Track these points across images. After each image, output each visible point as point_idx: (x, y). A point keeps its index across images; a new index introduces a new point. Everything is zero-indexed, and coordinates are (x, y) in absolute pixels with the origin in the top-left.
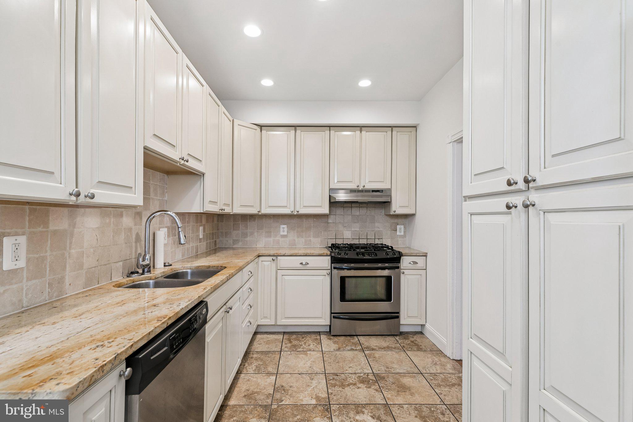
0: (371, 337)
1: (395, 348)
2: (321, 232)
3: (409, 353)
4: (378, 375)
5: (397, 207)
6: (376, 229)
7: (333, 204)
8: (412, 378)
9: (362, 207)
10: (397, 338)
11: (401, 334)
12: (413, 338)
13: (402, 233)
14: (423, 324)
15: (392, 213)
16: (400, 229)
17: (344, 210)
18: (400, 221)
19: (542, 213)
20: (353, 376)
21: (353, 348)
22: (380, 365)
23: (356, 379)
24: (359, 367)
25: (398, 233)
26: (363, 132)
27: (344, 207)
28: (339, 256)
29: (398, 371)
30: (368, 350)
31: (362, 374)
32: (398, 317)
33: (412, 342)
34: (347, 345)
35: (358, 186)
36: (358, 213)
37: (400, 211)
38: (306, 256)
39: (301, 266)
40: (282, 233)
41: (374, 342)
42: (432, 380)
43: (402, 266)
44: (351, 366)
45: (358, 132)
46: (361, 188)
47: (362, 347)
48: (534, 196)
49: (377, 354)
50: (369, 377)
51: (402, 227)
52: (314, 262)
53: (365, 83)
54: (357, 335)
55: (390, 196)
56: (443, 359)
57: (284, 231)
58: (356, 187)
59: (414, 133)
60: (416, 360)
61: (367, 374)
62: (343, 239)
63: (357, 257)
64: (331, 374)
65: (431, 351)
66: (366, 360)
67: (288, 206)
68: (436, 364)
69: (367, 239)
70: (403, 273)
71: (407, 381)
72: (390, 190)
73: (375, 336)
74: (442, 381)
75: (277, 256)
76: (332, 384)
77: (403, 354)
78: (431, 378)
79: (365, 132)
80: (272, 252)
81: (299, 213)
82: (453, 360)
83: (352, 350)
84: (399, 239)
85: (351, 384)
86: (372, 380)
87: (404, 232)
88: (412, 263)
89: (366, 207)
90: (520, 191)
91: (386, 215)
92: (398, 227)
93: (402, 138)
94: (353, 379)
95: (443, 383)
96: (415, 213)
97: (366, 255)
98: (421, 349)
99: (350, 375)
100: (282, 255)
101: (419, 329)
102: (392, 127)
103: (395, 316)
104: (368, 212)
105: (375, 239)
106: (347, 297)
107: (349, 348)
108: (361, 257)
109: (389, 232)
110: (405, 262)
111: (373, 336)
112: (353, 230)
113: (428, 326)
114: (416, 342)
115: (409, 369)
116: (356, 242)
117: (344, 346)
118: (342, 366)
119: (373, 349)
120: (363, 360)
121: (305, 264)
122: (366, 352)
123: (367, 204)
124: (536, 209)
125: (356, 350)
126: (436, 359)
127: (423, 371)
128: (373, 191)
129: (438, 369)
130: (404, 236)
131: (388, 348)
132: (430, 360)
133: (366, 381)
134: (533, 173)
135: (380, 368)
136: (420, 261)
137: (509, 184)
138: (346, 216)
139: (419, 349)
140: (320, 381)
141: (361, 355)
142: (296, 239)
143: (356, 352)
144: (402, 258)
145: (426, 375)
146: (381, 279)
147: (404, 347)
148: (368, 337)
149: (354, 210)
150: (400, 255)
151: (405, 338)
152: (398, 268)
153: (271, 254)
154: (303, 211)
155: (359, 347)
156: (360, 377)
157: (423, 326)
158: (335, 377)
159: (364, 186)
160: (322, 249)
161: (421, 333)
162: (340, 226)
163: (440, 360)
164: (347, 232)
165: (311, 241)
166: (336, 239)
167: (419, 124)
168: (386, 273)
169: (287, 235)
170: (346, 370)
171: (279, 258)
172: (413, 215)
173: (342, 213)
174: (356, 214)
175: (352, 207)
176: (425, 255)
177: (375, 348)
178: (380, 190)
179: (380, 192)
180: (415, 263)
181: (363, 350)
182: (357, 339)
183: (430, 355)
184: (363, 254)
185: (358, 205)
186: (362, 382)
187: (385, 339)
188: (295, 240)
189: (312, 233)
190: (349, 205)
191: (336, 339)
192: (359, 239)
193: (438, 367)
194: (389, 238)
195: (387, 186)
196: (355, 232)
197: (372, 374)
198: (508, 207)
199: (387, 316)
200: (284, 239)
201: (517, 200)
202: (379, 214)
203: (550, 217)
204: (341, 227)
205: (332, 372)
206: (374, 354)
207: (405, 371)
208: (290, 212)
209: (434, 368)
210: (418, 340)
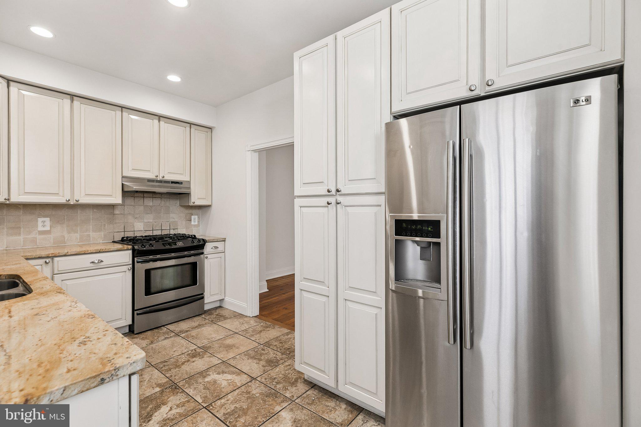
0: (179, 322)
1: (206, 324)
2: (105, 225)
3: (219, 323)
4: (203, 347)
5: (196, 199)
6: (171, 220)
7: (126, 193)
8: (231, 338)
9: (155, 197)
10: (203, 316)
11: (205, 312)
12: (216, 312)
13: (196, 223)
14: (221, 298)
15: (191, 204)
16: (195, 219)
17: (134, 200)
18: (194, 211)
19: (344, 207)
20: (183, 356)
21: (167, 336)
22: (201, 340)
23: (187, 357)
24: (183, 348)
25: (193, 223)
26: (161, 122)
27: (134, 197)
28: (145, 249)
29: (218, 338)
30: (183, 334)
31: (190, 352)
32: (203, 298)
33: (217, 315)
34: (158, 337)
35: (157, 176)
36: (151, 204)
37: (198, 203)
38: (100, 252)
39: (92, 265)
40: (40, 228)
41: (184, 325)
42: (246, 334)
43: (205, 251)
44: (175, 350)
45: (156, 121)
46: (160, 178)
47: (175, 333)
48: (340, 199)
49: (194, 333)
50: (197, 351)
51: (196, 217)
52: (108, 258)
53: (174, 78)
54: (164, 326)
55: (189, 188)
56: (246, 319)
57: (44, 226)
58: (155, 177)
59: (209, 133)
60: (227, 326)
61: (194, 350)
62: (134, 231)
63: (164, 248)
64: (159, 364)
65: (234, 317)
66: (186, 341)
67: (61, 194)
68: (243, 324)
69: (162, 230)
70: (207, 258)
71: (229, 341)
72: (189, 182)
73: (182, 321)
74: (253, 332)
75: (53, 257)
76: (166, 370)
77: (215, 326)
78: (245, 333)
79: (164, 122)
80: (44, 253)
81: (79, 202)
82: (253, 317)
83: (166, 338)
84: (194, 229)
85: (185, 362)
86: (202, 352)
87: (198, 222)
88: (214, 248)
89: (159, 198)
90: (333, 195)
91: (181, 206)
92: (193, 217)
93: (199, 136)
94: (184, 358)
95: (254, 333)
96: (211, 204)
97: (173, 245)
98: (227, 318)
99: (179, 357)
100: (62, 255)
101: (218, 304)
102: (191, 124)
103: (200, 297)
104: (163, 202)
105: (170, 229)
106: (153, 290)
107: (163, 338)
108: (168, 247)
109: (184, 223)
110: (208, 248)
111: (180, 322)
112: (145, 221)
113: (227, 299)
114: (221, 314)
115: (226, 334)
116: (150, 233)
117: (156, 338)
118: (165, 354)
119: (187, 331)
120: (183, 341)
121: (98, 262)
122: (183, 335)
123: (161, 194)
124: (341, 205)
125: (171, 337)
126: (242, 321)
127: (237, 331)
128: (173, 182)
129: (245, 326)
130: (198, 226)
131: (199, 326)
132: (238, 322)
133: (196, 355)
134: (340, 187)
135: (202, 341)
136: (220, 245)
137: (329, 191)
138: (137, 206)
139: (225, 318)
140: (151, 373)
141: (178, 339)
142: (66, 236)
143: (173, 339)
144: (206, 244)
145: (240, 332)
146: (187, 266)
147: (213, 321)
148: (175, 324)
149: (146, 200)
150: (205, 241)
151: (209, 315)
152: (203, 253)
153: (43, 256)
154: (84, 200)
155: (173, 334)
156: (189, 354)
157: (221, 301)
158: (166, 364)
159: (163, 177)
160: (109, 244)
161: (220, 307)
162: (130, 217)
163: (245, 320)
164: (138, 223)
165: (90, 237)
166: (124, 232)
167: (214, 127)
168: (191, 260)
169: (50, 230)
170: (173, 355)
171: (56, 259)
172: (209, 206)
173: (133, 204)
174: (149, 205)
175: (144, 197)
176: (224, 240)
177: (188, 329)
178: (180, 182)
179: (180, 184)
180: (216, 248)
181: (178, 335)
182: (165, 328)
183: (236, 320)
184: (170, 244)
185: (151, 195)
186: (194, 356)
187: (193, 320)
188: (64, 237)
189: (91, 227)
190: (141, 195)
191: (142, 336)
192: (153, 230)
193: (246, 325)
194: (184, 228)
195: (187, 179)
196: (149, 223)
197: (199, 348)
198: (328, 204)
199: (193, 299)
200: (44, 236)
201: (332, 200)
202: (174, 205)
203: (348, 208)
204: (130, 219)
205: (159, 362)
206: (190, 334)
207: (223, 336)
208: (65, 201)
209: (243, 327)
210: (221, 312)
